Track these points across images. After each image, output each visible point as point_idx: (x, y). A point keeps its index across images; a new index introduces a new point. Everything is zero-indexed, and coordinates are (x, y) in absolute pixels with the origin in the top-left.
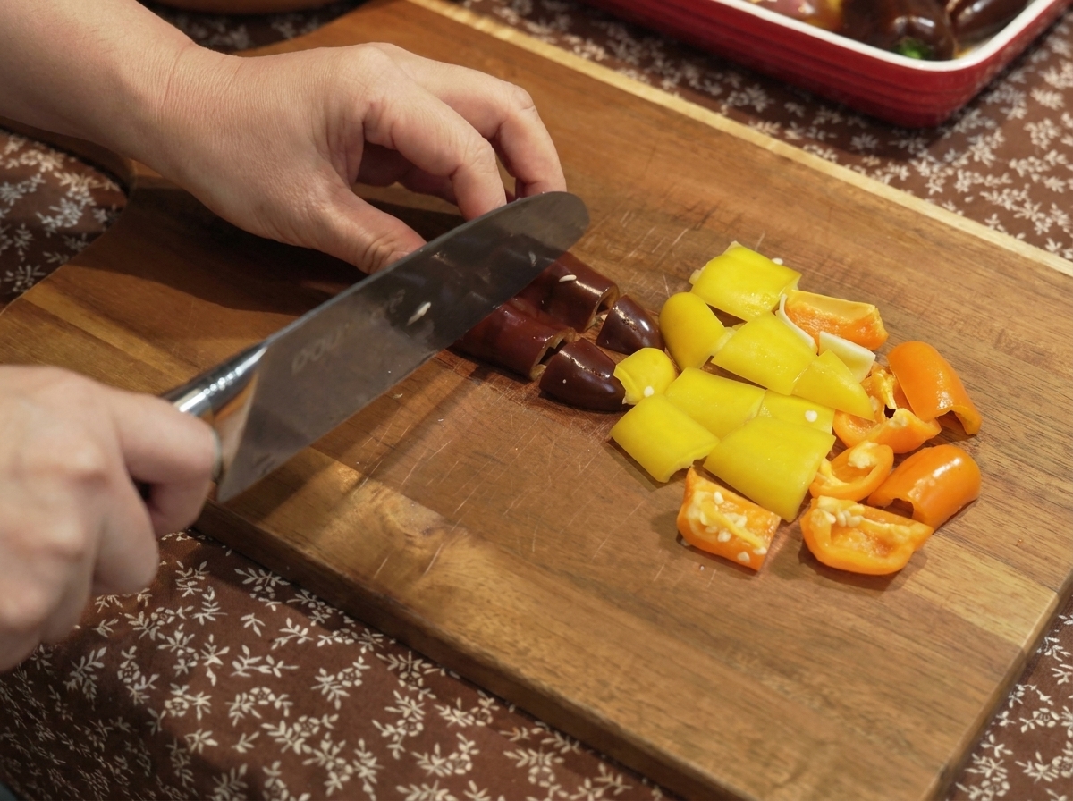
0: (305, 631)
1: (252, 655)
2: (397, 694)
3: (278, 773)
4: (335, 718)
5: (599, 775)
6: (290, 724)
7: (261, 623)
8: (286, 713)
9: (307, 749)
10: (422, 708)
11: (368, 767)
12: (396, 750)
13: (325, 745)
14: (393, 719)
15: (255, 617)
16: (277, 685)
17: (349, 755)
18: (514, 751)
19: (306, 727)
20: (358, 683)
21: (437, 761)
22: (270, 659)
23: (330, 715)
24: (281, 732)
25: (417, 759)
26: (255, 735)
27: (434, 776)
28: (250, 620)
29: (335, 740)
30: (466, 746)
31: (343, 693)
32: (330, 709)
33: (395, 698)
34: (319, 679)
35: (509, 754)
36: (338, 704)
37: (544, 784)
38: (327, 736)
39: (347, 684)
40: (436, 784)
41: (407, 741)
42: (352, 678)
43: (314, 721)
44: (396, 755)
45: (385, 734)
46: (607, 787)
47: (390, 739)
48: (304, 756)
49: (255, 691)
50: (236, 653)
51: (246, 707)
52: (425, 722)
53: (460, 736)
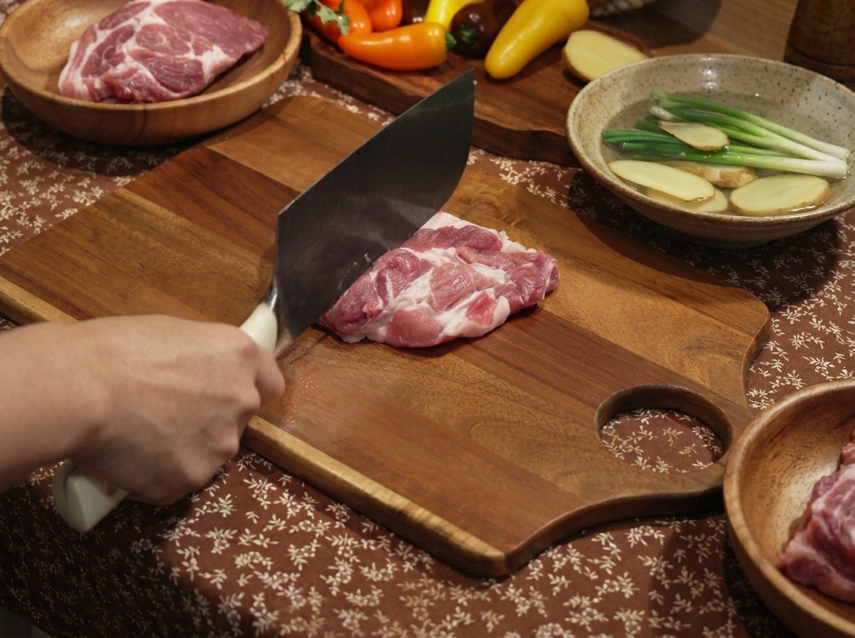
0: (284, 522)
1: (251, 534)
2: (336, 559)
3: (262, 599)
4: (298, 575)
5: (456, 613)
6: (271, 574)
7: (258, 517)
8: (269, 568)
9: (281, 588)
10: (351, 568)
11: (316, 600)
12: (335, 591)
13: (291, 588)
14: (334, 573)
15: (255, 513)
16: (265, 552)
17: (305, 594)
18: (405, 597)
19: (281, 577)
20: (313, 555)
21: (359, 598)
22: (261, 536)
23: (295, 573)
24: (265, 577)
25: (346, 596)
26: (250, 576)
27: (357, 606)
28: (251, 515)
29: (297, 587)
30: (377, 593)
31: (305, 561)
32: (295, 570)
33: (335, 561)
34: (289, 550)
35: (402, 598)
36: (300, 568)
37: (421, 618)
38: (293, 584)
39: (306, 555)
40: (357, 610)
41: (342, 586)
42: (309, 551)
43: (285, 575)
44: (334, 593)
45: (328, 582)
46: (460, 621)
47: (331, 585)
48: (277, 590)
49: (252, 553)
50: (241, 532)
51: (246, 562)
52: (352, 575)
53: (374, 587)
